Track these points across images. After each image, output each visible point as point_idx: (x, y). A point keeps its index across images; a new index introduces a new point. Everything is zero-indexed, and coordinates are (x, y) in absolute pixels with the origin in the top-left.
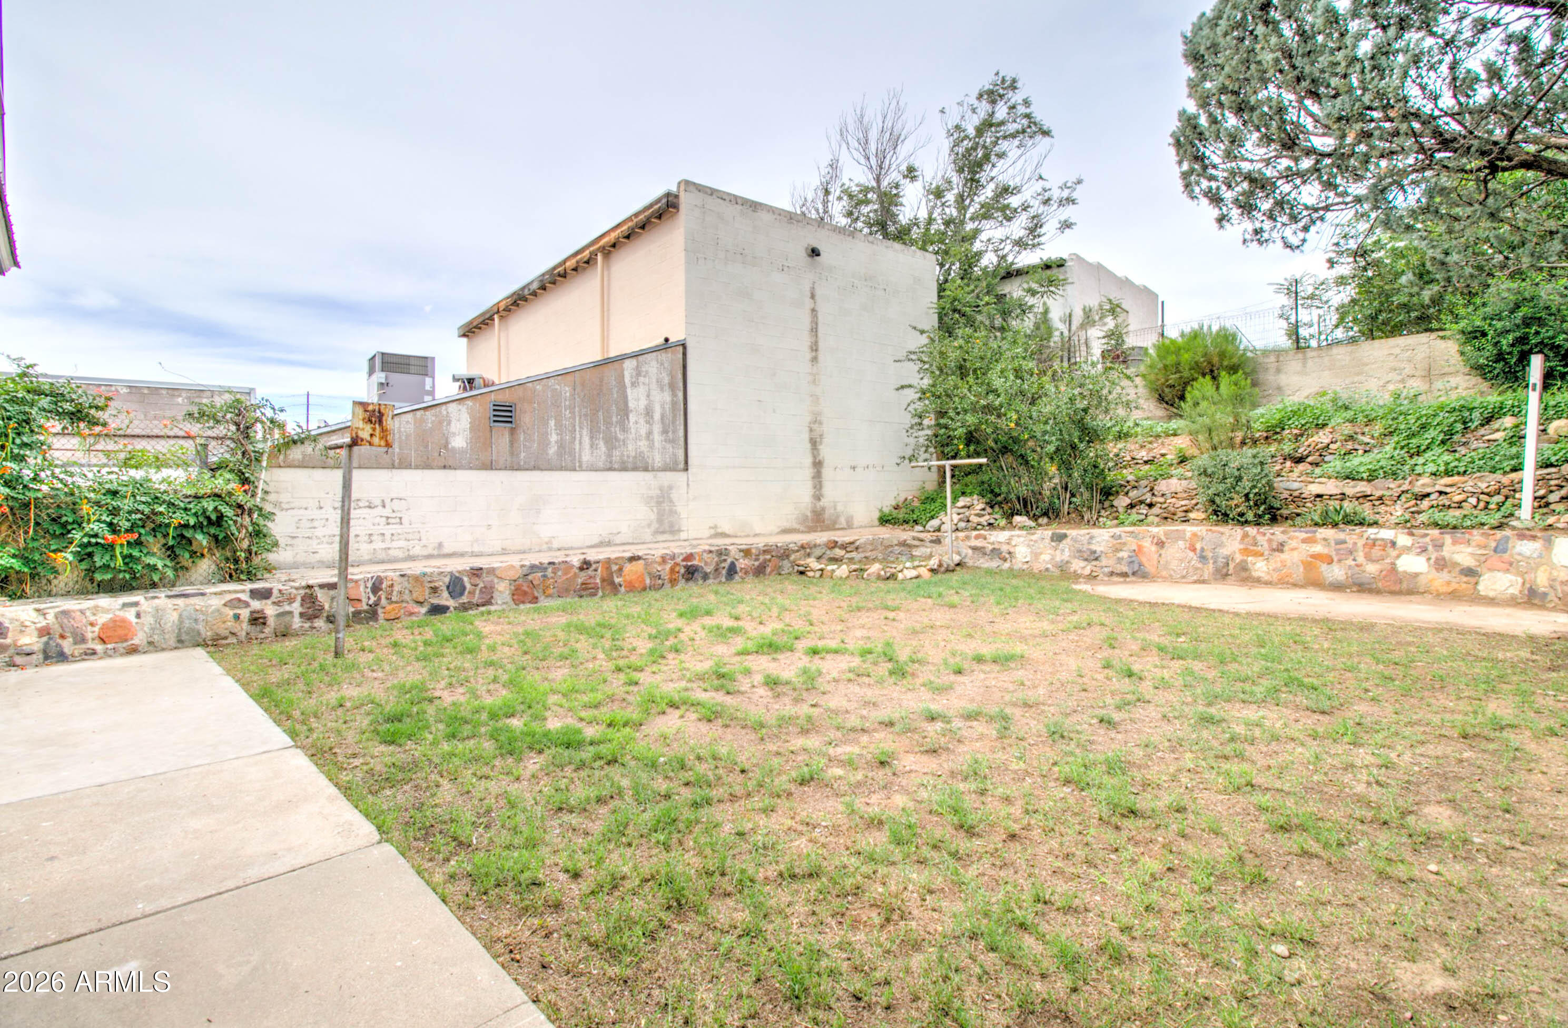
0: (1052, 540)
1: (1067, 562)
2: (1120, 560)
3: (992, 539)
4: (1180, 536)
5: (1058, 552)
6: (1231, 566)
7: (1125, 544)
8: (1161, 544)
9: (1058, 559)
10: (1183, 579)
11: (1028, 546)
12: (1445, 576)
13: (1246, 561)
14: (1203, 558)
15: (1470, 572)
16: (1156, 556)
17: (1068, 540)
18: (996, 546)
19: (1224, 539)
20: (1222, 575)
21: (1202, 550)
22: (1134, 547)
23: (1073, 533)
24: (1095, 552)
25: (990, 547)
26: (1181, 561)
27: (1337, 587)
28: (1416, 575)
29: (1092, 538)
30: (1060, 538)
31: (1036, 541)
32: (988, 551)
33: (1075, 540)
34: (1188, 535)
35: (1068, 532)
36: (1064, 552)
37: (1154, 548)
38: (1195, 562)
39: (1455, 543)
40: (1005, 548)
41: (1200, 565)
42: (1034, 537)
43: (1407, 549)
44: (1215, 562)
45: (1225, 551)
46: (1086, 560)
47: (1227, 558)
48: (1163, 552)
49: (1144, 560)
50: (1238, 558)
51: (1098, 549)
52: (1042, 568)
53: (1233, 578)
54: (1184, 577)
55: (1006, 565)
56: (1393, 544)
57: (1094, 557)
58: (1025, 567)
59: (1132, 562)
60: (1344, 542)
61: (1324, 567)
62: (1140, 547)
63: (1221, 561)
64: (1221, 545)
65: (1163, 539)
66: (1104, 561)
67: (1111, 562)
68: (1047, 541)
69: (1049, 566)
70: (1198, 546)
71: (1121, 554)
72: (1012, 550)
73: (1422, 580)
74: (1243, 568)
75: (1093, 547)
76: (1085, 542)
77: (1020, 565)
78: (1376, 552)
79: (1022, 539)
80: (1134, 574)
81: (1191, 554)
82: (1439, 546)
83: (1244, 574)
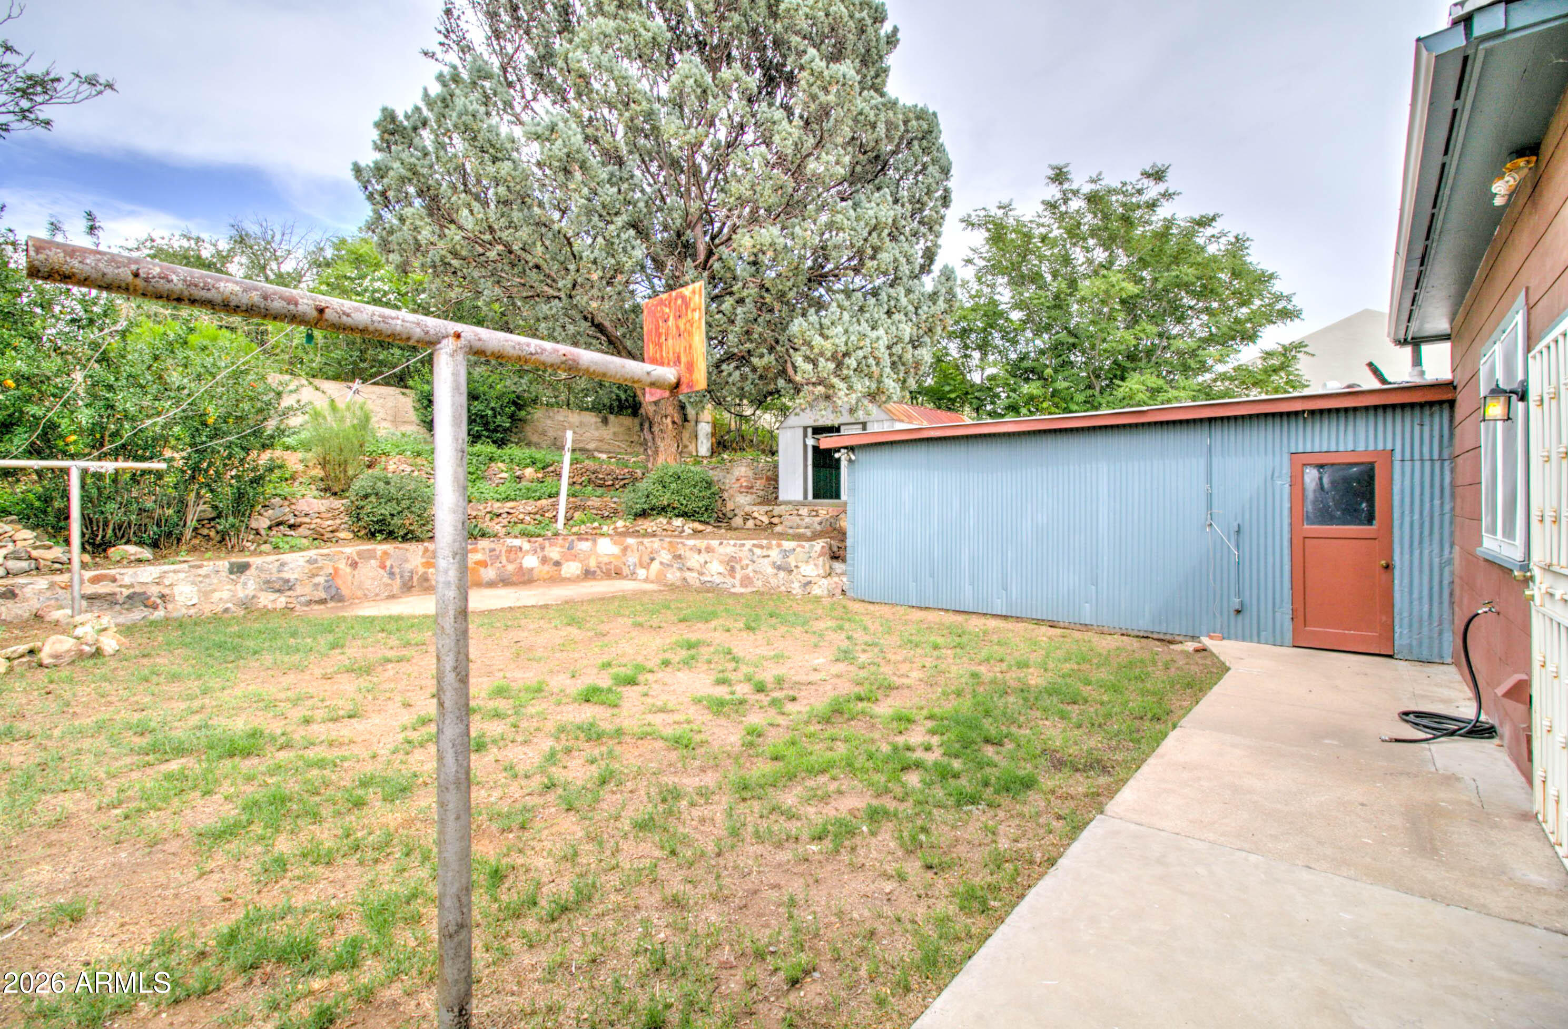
0: (231, 572)
1: (254, 597)
2: (316, 585)
3: (127, 580)
4: (371, 555)
5: (239, 586)
6: (415, 578)
7: (321, 568)
8: (354, 565)
9: (241, 594)
10: (376, 598)
11: (193, 583)
12: (546, 568)
13: (426, 573)
14: (392, 574)
15: (557, 564)
16: (350, 578)
17: (252, 571)
18: (138, 589)
19: (408, 554)
20: (408, 588)
21: (392, 567)
22: (331, 571)
23: (256, 561)
24: (288, 581)
25: (126, 592)
26: (373, 579)
27: (491, 584)
28: (532, 569)
29: (283, 565)
30: (242, 568)
31: (207, 576)
32: (121, 599)
33: (259, 569)
34: (379, 553)
35: (251, 560)
36: (248, 585)
37: (348, 570)
38: (386, 580)
39: (551, 545)
40: (154, 590)
41: (389, 581)
42: (202, 572)
43: (528, 552)
44: (402, 577)
45: (408, 566)
46: (279, 591)
47: (411, 572)
48: (356, 572)
49: (339, 582)
50: (421, 570)
51: (292, 576)
52: (220, 608)
53: (417, 589)
54: (377, 595)
55: (160, 614)
56: (521, 548)
57: (285, 587)
58: (192, 611)
59: (330, 587)
60: (494, 550)
61: (482, 570)
62: (336, 570)
63: (407, 574)
64: (407, 561)
65: (356, 558)
66: (299, 590)
67: (308, 589)
68: (225, 573)
69: (230, 605)
70: (388, 564)
71: (317, 580)
72: (166, 591)
73: (536, 574)
74: (425, 579)
75: (286, 575)
76: (274, 570)
77: (184, 611)
78: (512, 556)
79: (182, 575)
80: (332, 598)
81: (382, 572)
82: (543, 548)
83: (426, 585)
